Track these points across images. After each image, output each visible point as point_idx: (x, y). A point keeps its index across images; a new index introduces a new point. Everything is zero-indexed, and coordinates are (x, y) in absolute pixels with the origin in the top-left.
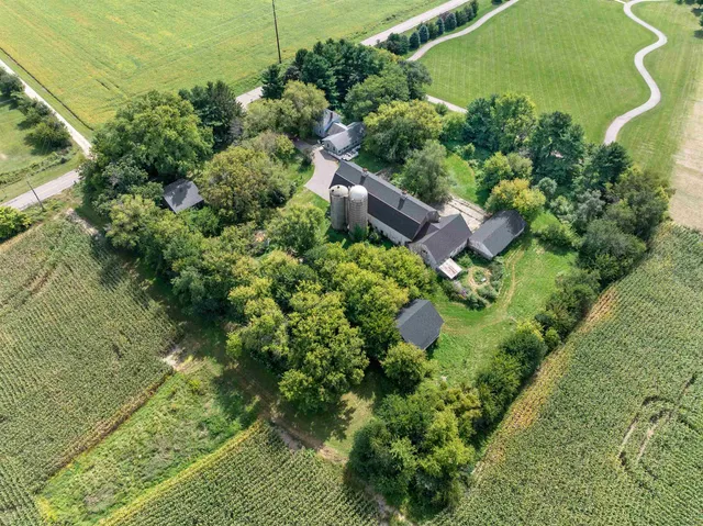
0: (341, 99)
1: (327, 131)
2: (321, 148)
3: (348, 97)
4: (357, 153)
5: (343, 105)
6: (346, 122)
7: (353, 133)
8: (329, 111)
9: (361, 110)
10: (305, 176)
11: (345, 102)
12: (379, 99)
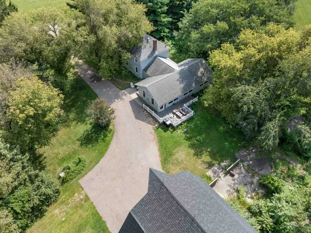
0: (174, 26)
1: (146, 70)
2: (134, 96)
3: (185, 22)
4: (192, 113)
5: (175, 33)
6: (176, 59)
7: (187, 76)
8: (151, 39)
9: (205, 38)
10: (86, 154)
11: (178, 29)
12: (239, 20)
